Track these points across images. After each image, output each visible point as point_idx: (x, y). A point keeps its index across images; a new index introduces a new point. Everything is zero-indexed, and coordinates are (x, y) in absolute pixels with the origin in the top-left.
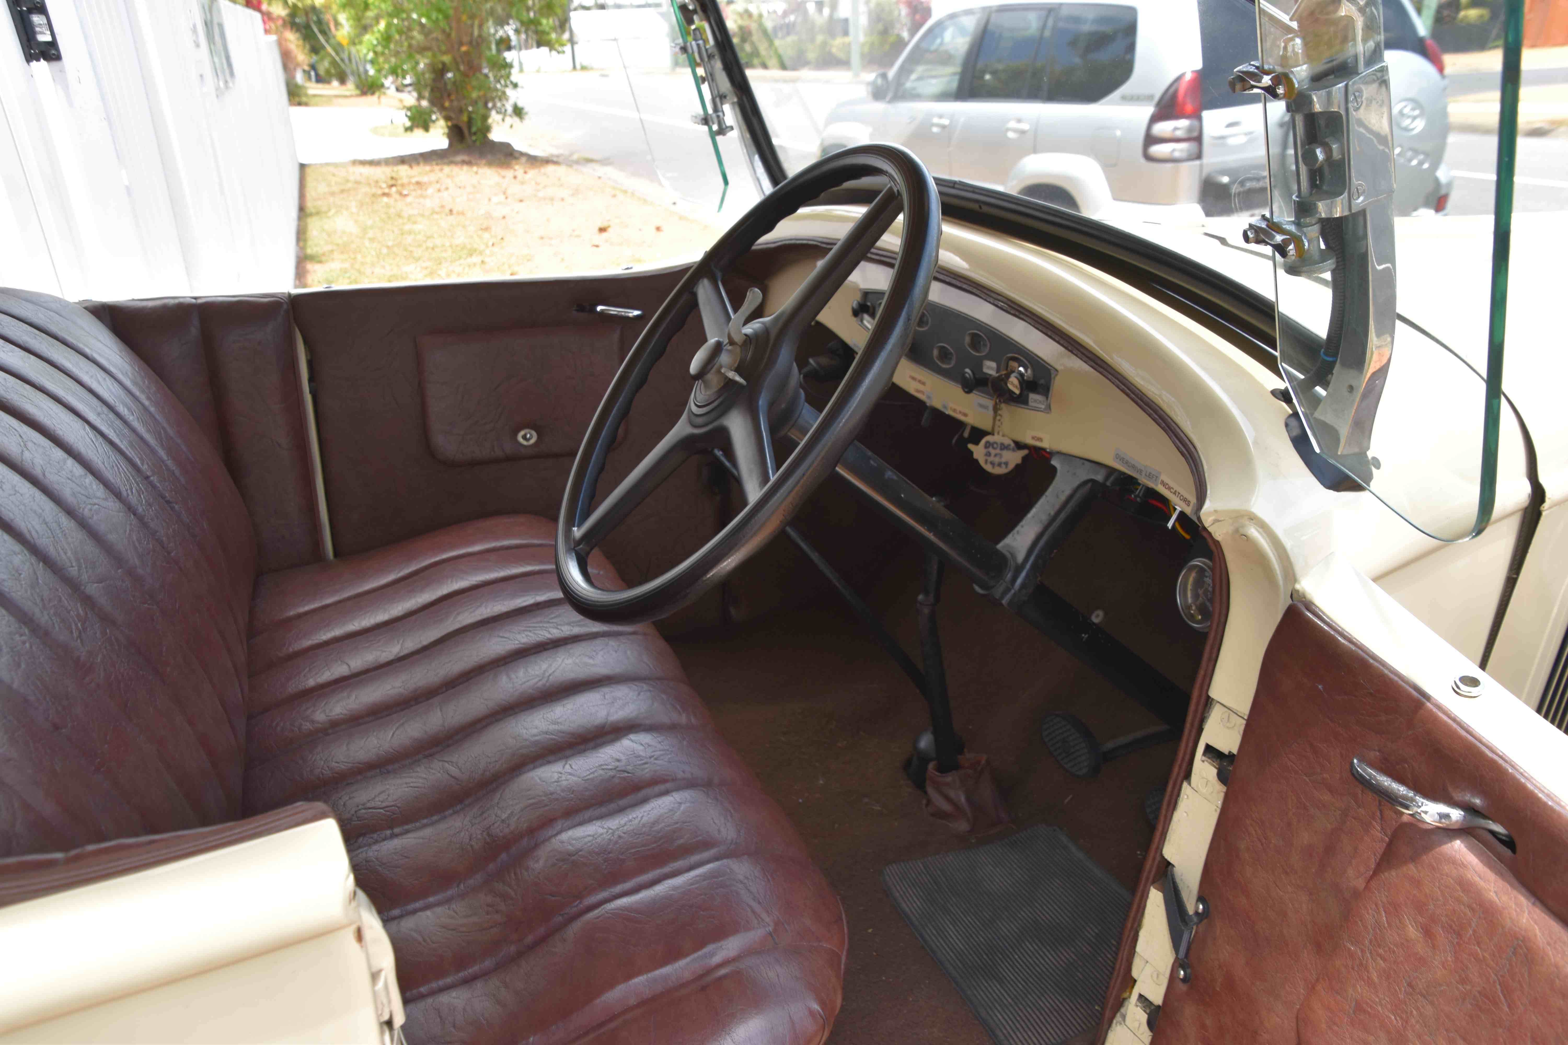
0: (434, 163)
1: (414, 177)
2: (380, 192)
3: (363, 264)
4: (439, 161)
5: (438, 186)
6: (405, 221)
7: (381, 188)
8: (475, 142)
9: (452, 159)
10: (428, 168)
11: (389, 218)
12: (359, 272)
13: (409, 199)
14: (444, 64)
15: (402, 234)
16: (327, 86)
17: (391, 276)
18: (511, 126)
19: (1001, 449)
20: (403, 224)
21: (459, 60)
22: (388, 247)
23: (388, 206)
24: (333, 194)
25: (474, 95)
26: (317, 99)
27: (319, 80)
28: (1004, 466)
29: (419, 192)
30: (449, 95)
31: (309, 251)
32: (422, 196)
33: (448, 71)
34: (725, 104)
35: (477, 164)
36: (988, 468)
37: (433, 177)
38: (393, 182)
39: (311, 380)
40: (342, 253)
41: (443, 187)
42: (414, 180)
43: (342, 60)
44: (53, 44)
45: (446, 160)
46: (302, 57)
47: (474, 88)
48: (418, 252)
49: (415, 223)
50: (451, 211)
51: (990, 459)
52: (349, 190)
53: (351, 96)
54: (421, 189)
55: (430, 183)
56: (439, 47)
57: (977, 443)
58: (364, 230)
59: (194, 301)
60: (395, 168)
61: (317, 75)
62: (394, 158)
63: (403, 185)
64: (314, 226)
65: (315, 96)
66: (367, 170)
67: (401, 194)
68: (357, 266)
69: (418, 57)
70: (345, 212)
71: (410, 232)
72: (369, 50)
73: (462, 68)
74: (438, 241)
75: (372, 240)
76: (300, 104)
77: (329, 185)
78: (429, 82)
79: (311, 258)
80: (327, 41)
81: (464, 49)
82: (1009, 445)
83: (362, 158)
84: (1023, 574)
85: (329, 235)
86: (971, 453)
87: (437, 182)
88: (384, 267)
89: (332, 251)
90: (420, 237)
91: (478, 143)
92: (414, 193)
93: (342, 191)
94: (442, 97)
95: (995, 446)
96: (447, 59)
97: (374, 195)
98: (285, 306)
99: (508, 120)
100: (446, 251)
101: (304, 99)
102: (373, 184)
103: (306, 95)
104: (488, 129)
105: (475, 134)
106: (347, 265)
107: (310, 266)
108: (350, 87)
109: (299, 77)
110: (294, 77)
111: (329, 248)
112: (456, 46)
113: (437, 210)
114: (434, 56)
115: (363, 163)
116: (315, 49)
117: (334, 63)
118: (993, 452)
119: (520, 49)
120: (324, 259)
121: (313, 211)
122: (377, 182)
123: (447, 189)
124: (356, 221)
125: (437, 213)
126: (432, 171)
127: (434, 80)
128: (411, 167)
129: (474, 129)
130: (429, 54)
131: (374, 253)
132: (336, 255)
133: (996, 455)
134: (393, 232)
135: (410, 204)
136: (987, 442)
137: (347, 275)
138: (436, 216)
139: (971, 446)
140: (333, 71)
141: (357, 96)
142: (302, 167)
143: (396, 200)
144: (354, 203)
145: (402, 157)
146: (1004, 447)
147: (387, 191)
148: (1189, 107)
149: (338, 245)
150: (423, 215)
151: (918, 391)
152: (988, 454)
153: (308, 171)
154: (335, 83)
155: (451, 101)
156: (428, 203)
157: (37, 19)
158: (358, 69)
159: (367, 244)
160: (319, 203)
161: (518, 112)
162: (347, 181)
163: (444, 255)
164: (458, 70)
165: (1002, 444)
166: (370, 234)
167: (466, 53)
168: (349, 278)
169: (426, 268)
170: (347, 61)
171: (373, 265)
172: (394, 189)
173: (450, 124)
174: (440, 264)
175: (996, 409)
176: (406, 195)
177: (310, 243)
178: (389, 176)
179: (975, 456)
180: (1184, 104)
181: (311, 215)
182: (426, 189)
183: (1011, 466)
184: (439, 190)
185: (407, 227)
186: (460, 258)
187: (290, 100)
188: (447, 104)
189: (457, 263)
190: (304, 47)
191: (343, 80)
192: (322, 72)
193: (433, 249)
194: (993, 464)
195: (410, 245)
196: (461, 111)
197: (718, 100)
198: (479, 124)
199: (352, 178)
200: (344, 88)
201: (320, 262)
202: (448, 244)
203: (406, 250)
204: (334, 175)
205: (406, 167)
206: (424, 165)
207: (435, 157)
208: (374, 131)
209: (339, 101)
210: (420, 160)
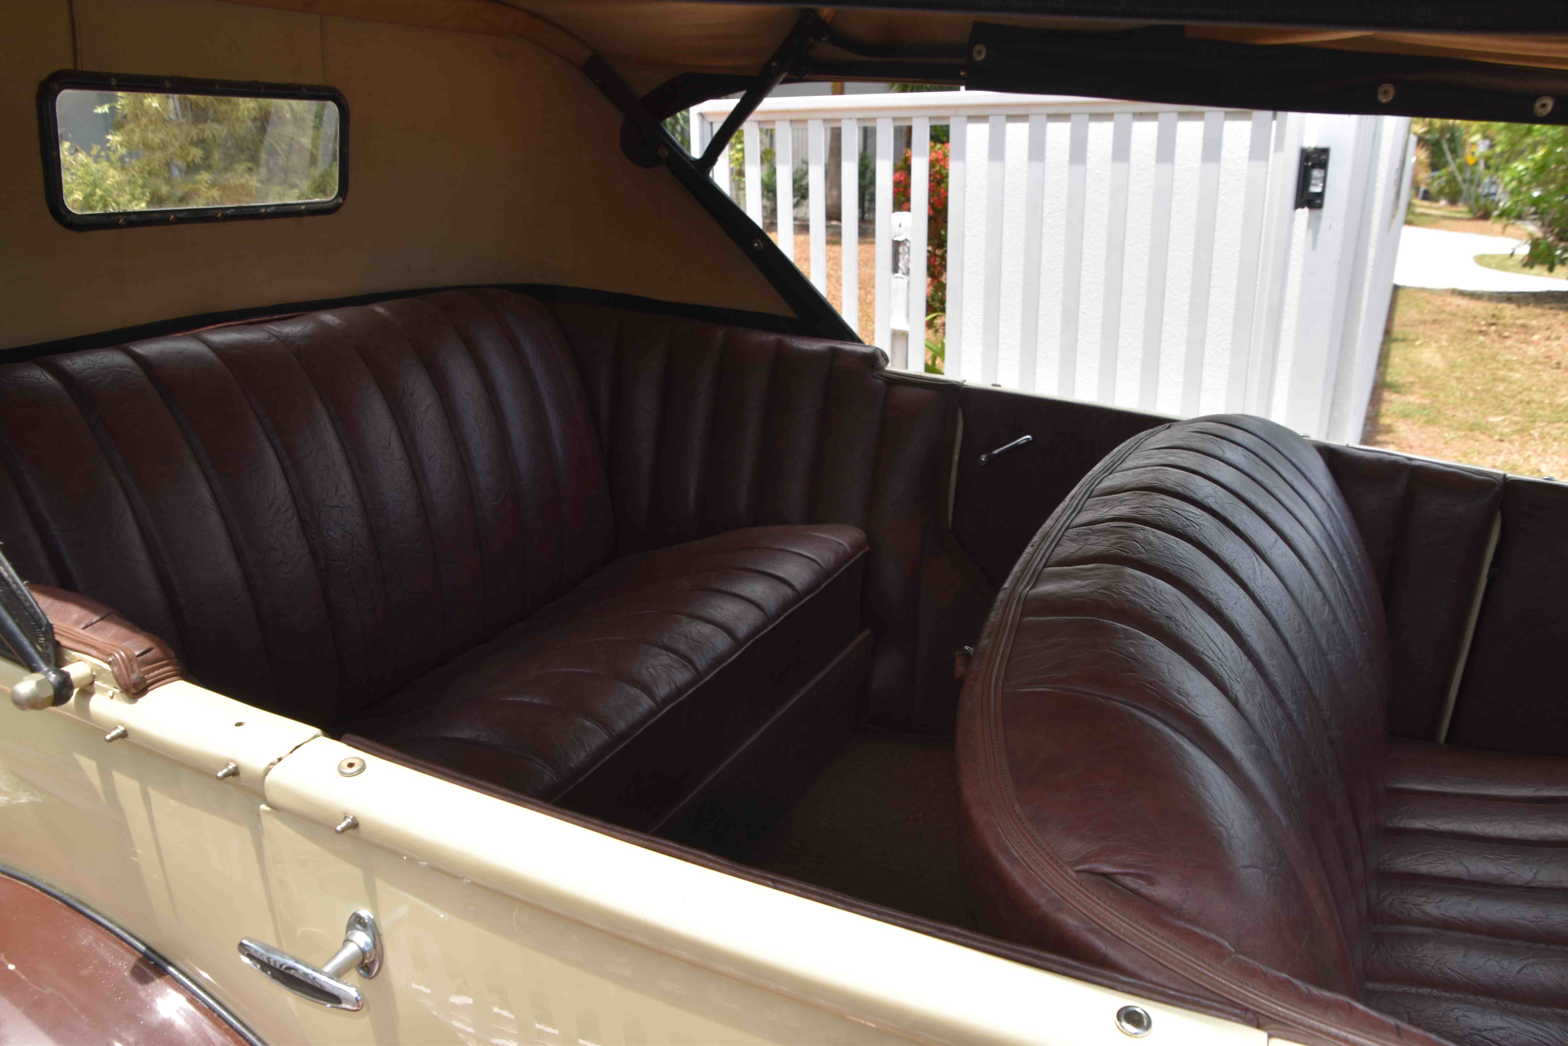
0: (1547, 306)
1: (1519, 318)
2: (1476, 328)
3: (1445, 403)
5: (1548, 333)
6: (1500, 365)
7: (1478, 325)
10: (1538, 311)
11: (1482, 359)
12: (1439, 411)
13: (1509, 342)
15: (1494, 380)
16: (1434, 205)
17: (1474, 424)
20: (1498, 369)
22: (1476, 391)
23: (1482, 345)
24: (1424, 322)
26: (1422, 218)
27: (1428, 197)
29: (1523, 336)
31: (1388, 379)
32: (1525, 342)
37: (1543, 322)
38: (1494, 321)
39: (1493, 565)
40: (1424, 387)
41: (1553, 336)
42: (1519, 322)
43: (1464, 180)
44: (1321, 195)
45: (1563, 305)
48: (1510, 404)
49: (1511, 370)
50: (1558, 364)
52: (1443, 321)
53: (1463, 219)
54: (1526, 333)
55: (1538, 329)
58: (1453, 367)
60: (1501, 305)
61: (1426, 192)
62: (1500, 293)
63: (1505, 325)
64: (1397, 354)
65: (1422, 214)
66: (1464, 302)
67: (1500, 335)
68: (1437, 405)
70: (1434, 345)
71: (1503, 380)
74: (1536, 397)
75: (1459, 379)
77: (1421, 312)
79: (1391, 387)
80: (1454, 160)
85: (1413, 366)
87: (1548, 329)
88: (1466, 412)
89: (1412, 383)
90: (1514, 387)
92: (1516, 336)
93: (1434, 322)
97: (1469, 331)
98: (1497, 488)
100: (1543, 409)
102: (1470, 319)
103: (1413, 212)
106: (1427, 401)
107: (1386, 395)
108: (1461, 209)
111: (1411, 379)
113: (1541, 359)
115: (1462, 294)
116: (1436, 167)
117: (1453, 182)
120: (1403, 390)
121: (1400, 336)
122: (1475, 317)
123: (1558, 338)
124: (1444, 356)
125: (1541, 364)
126: (1543, 315)
128: (1518, 306)
131: (1458, 394)
132: (1416, 388)
134: (1484, 375)
135: (1509, 347)
137: (1426, 412)
138: (1537, 367)
140: (1447, 189)
141: (1470, 219)
142: (1396, 288)
143: (1493, 341)
144: (1445, 336)
147: (1484, 328)
149: (1420, 378)
150: (1522, 363)
153: (1401, 293)
154: (1443, 203)
156: (1531, 350)
157: (1316, 173)
158: (1480, 192)
159: (1454, 383)
160: (1408, 330)
162: (1443, 311)
163: (1540, 412)
166: (1458, 374)
168: (1427, 415)
169: (1517, 423)
170: (1472, 186)
171: (1455, 408)
172: (1493, 328)
174: (1534, 421)
176: (1507, 337)
177: (1390, 370)
178: (1491, 313)
181: (1396, 340)
182: (1532, 335)
184: (1548, 339)
185: (1502, 373)
186: (1560, 421)
189: (1556, 425)
190: (1427, 166)
191: (1453, 200)
192: (1431, 191)
193: (1528, 403)
195: (1501, 393)
199: (1448, 309)
200: (1454, 209)
201: (1399, 392)
202: (1547, 401)
203: (1495, 398)
204: (1428, 302)
205: (1512, 306)
206: (1534, 306)
207: (1549, 300)
208: (1481, 260)
209: (1448, 222)
210: (1531, 300)
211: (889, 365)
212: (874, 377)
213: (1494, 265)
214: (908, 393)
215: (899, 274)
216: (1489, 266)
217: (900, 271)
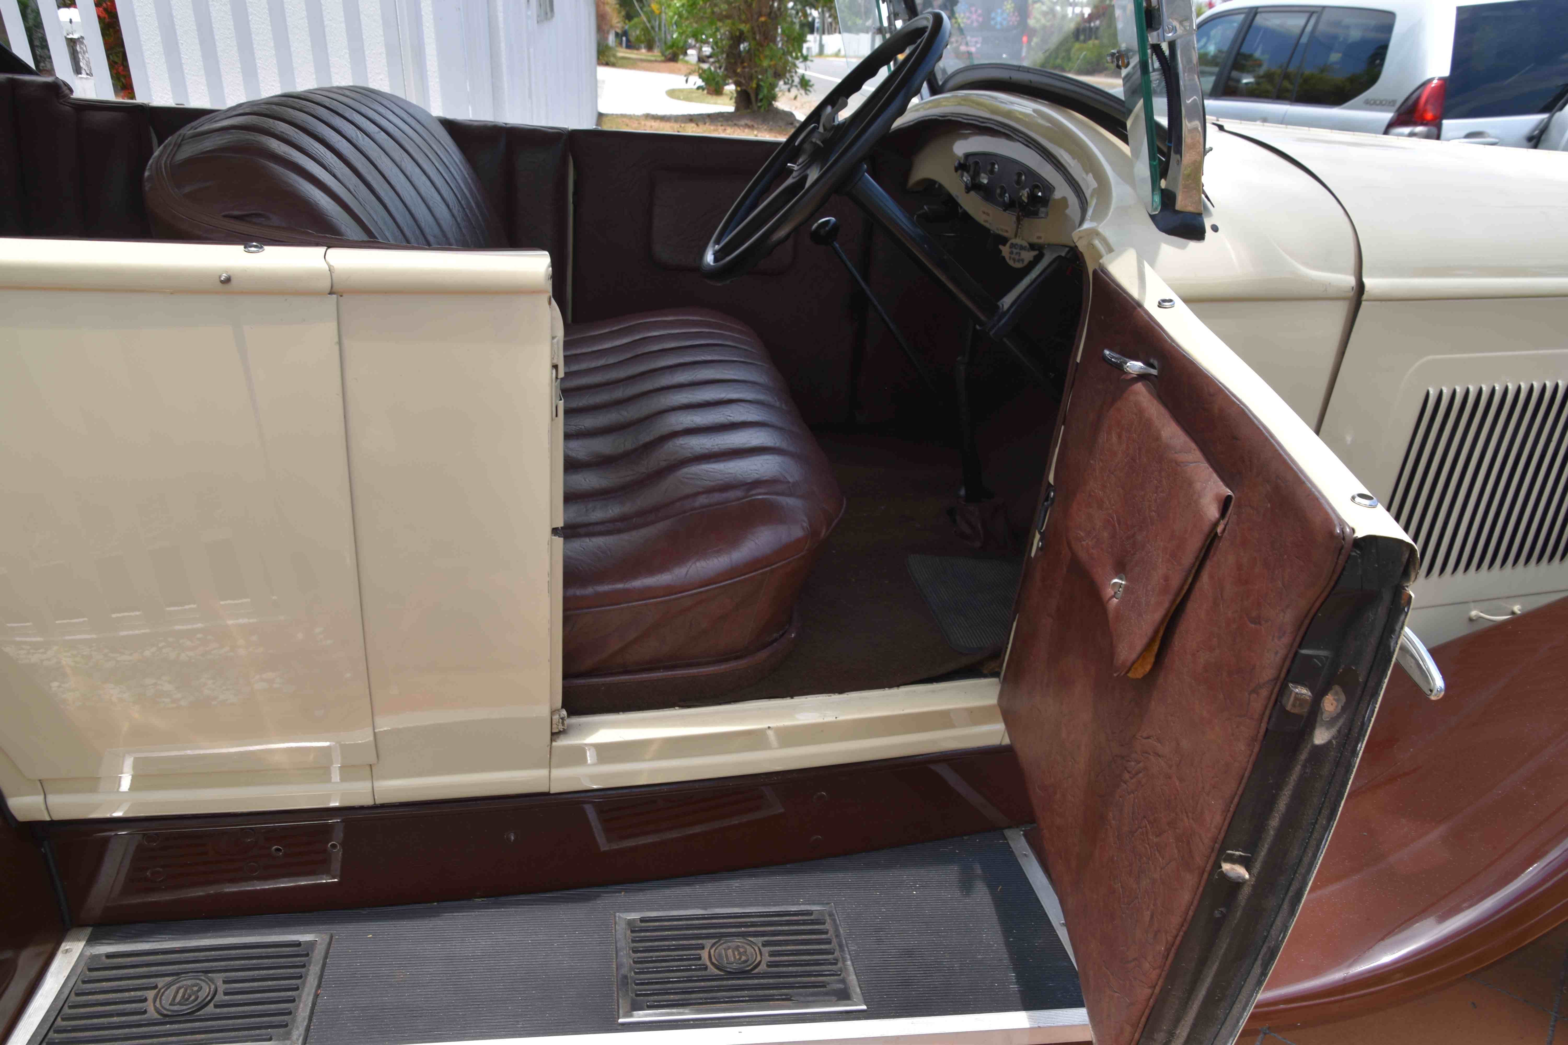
0: (719, 124)
4: (725, 123)
8: (760, 107)
9: (735, 122)
10: (712, 127)
14: (742, 33)
16: (635, 52)
18: (795, 98)
19: (1021, 249)
21: (756, 29)
25: (766, 63)
26: (625, 61)
27: (630, 46)
28: (1021, 262)
30: (742, 63)
33: (744, 41)
34: (899, 19)
35: (758, 129)
36: (1011, 263)
39: (575, 194)
43: (653, 28)
45: (730, 123)
46: (617, 21)
47: (766, 57)
51: (1013, 256)
53: (656, 61)
56: (739, 16)
57: (1004, 245)
59: (504, 125)
60: (683, 125)
61: (628, 41)
62: (683, 116)
65: (623, 59)
66: (654, 123)
69: (720, 24)
72: (675, 14)
73: (758, 37)
76: (607, 64)
78: (726, 48)
80: (641, 8)
81: (763, 19)
82: (1026, 247)
83: (653, 112)
84: (1007, 317)
86: (1000, 251)
91: (762, 110)
94: (736, 63)
95: (1016, 247)
96: (744, 27)
98: (565, 137)
99: (794, 91)
101: (612, 59)
103: (615, 56)
104: (774, 98)
105: (761, 100)
108: (656, 53)
109: (611, 39)
110: (606, 39)
112: (755, 16)
114: (733, 24)
115: (654, 118)
116: (629, 17)
117: (646, 31)
118: (1015, 251)
119: (824, 33)
126: (715, 130)
127: (731, 47)
128: (697, 125)
129: (760, 97)
130: (729, 21)
133: (1017, 253)
136: (1012, 244)
139: (1001, 247)
140: (643, 38)
141: (662, 62)
142: (601, 115)
145: (690, 115)
146: (1022, 248)
148: (1429, 115)
151: (986, 221)
152: (1011, 253)
153: (605, 119)
154: (643, 51)
155: (744, 68)
158: (666, 37)
161: (804, 83)
164: (755, 39)
165: (1021, 246)
167: (764, 23)
170: (657, 29)
173: (739, 89)
175: (1019, 220)
179: (1004, 254)
180: (1425, 111)
183: (1026, 263)
187: (598, 58)
188: (739, 70)
190: (620, 12)
191: (650, 48)
192: (632, 39)
194: (1014, 260)
196: (751, 78)
197: (892, 16)
198: (765, 91)
200: (650, 54)
204: (627, 125)
205: (693, 125)
206: (710, 125)
207: (721, 119)
208: (673, 94)
209: (644, 64)
210: (707, 120)
211: (74, 94)
212: (61, 103)
213: (682, 98)
214: (99, 116)
215: (84, 75)
216: (678, 98)
217: (83, 72)
